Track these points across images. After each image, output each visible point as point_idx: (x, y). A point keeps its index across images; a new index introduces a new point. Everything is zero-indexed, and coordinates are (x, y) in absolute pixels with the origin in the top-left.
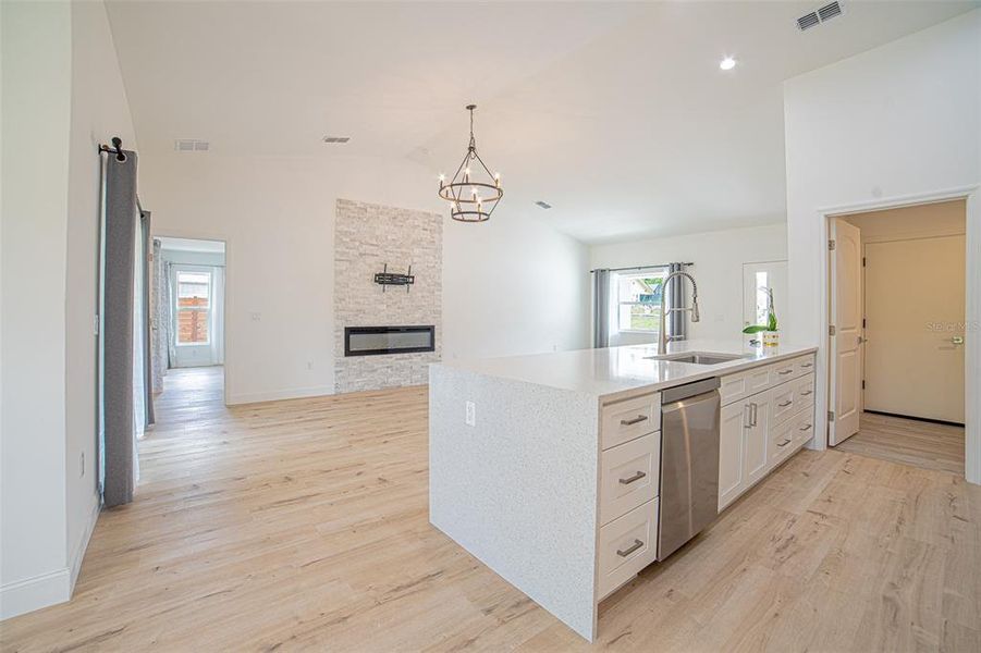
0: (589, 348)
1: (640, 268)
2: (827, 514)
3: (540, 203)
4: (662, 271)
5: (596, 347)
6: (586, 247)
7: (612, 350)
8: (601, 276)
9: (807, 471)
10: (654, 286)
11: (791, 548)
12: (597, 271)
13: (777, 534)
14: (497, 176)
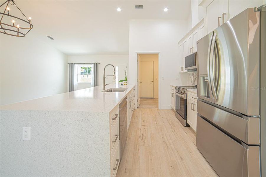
0: (67, 92)
1: (84, 64)
2: (145, 125)
3: (49, 37)
4: (91, 65)
5: (69, 91)
6: (66, 56)
7: (75, 92)
8: (71, 65)
9: (136, 115)
10: (84, 70)
11: (144, 138)
12: (70, 64)
13: (139, 135)
14: (30, 18)
